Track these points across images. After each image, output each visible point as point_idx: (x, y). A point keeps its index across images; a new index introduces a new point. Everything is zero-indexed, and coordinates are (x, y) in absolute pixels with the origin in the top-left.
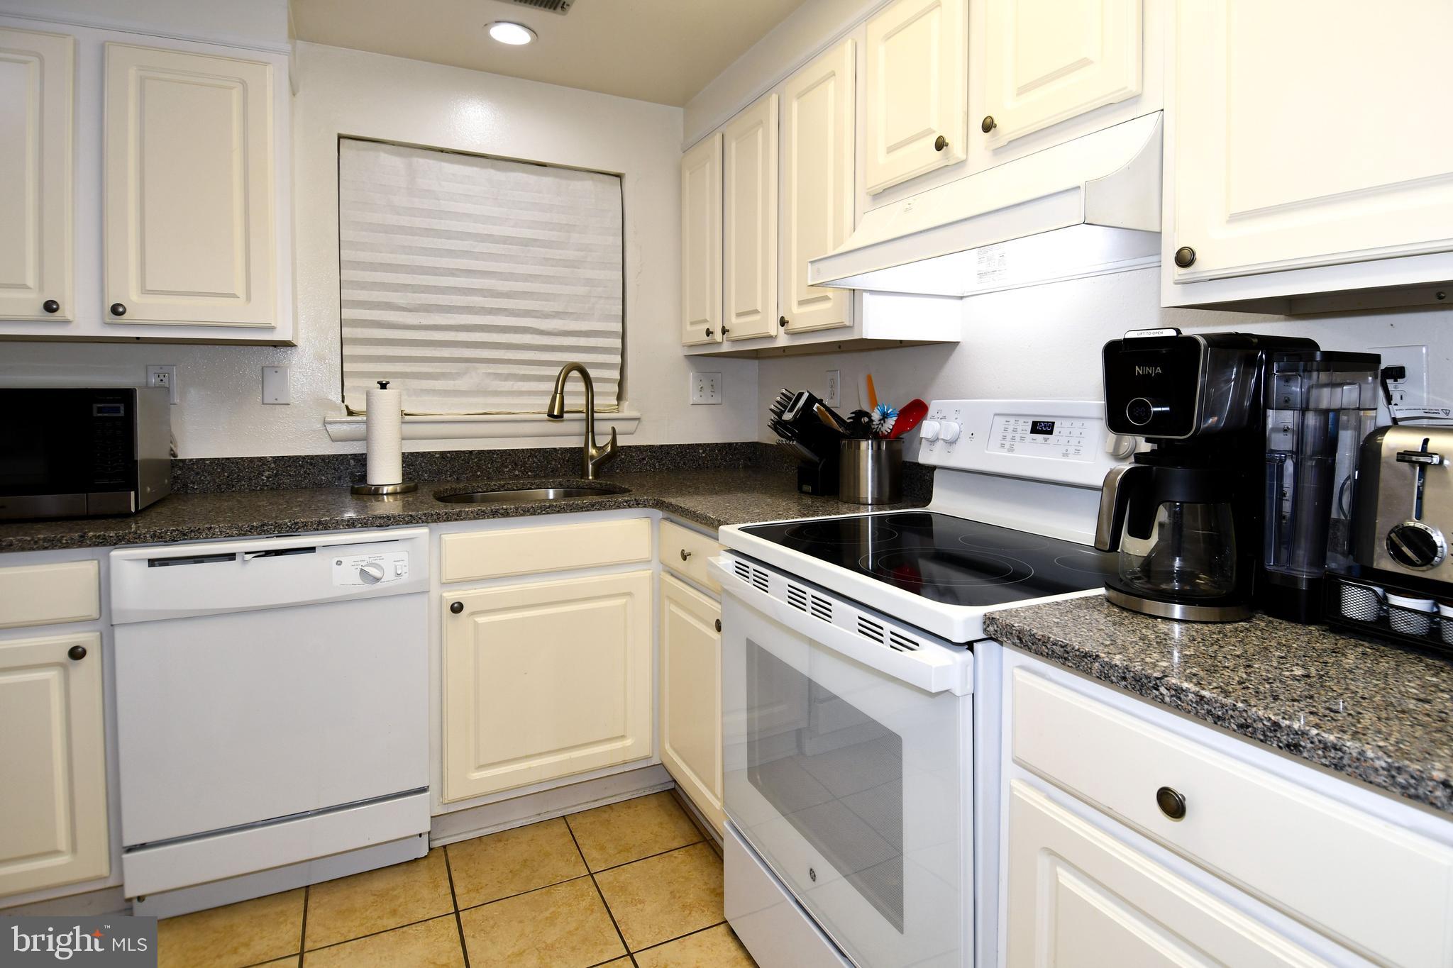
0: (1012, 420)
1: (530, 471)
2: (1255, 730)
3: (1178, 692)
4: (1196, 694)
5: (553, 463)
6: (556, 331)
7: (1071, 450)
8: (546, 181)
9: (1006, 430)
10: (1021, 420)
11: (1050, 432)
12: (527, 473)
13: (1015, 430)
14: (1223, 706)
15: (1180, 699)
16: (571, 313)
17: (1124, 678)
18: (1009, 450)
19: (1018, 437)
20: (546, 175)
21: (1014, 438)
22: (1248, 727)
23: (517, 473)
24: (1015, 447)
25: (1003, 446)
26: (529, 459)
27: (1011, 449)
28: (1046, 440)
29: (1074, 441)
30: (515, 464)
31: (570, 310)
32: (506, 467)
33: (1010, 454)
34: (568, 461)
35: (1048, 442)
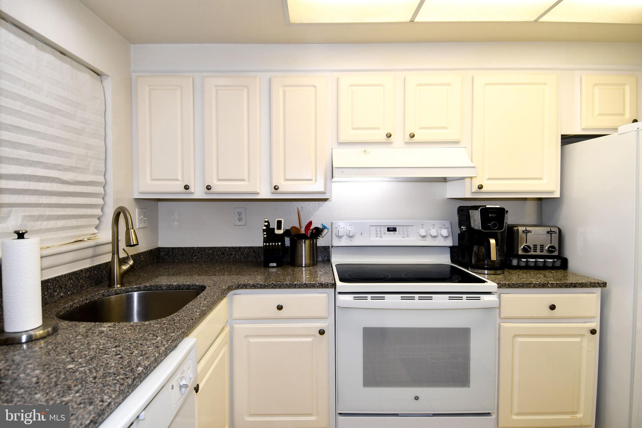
0: (378, 228)
1: (69, 291)
2: (568, 286)
3: (552, 284)
4: (556, 283)
5: (81, 281)
6: (72, 181)
7: (405, 236)
8: (65, 67)
9: (377, 231)
10: (382, 228)
11: (396, 231)
12: (67, 293)
13: (380, 231)
14: (562, 283)
15: (553, 285)
16: (79, 168)
17: (539, 286)
18: (380, 238)
19: (382, 233)
20: (66, 62)
21: (381, 233)
22: (566, 286)
23: (62, 294)
24: (382, 236)
25: (377, 236)
26: (68, 282)
27: (381, 237)
28: (395, 233)
29: (405, 233)
30: (61, 287)
31: (79, 166)
32: (56, 291)
33: (381, 239)
34: (88, 278)
35: (396, 234)
